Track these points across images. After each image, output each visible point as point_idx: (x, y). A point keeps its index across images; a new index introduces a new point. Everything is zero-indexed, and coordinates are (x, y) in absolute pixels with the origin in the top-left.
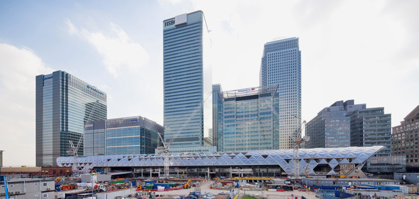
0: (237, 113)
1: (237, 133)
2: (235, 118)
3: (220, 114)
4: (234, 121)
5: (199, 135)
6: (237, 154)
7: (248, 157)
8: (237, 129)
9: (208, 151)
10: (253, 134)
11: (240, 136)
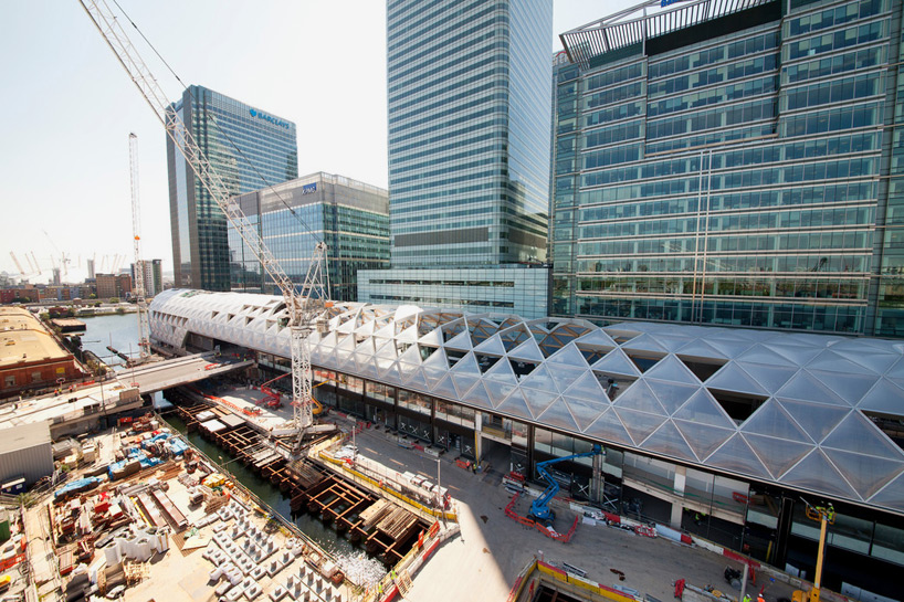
0: (650, 112)
1: (646, 210)
2: (639, 142)
3: (570, 127)
4: (632, 155)
5: (490, 221)
6: (644, 362)
7: (739, 406)
8: (646, 191)
9: (511, 305)
10: (744, 211)
11: (662, 227)
